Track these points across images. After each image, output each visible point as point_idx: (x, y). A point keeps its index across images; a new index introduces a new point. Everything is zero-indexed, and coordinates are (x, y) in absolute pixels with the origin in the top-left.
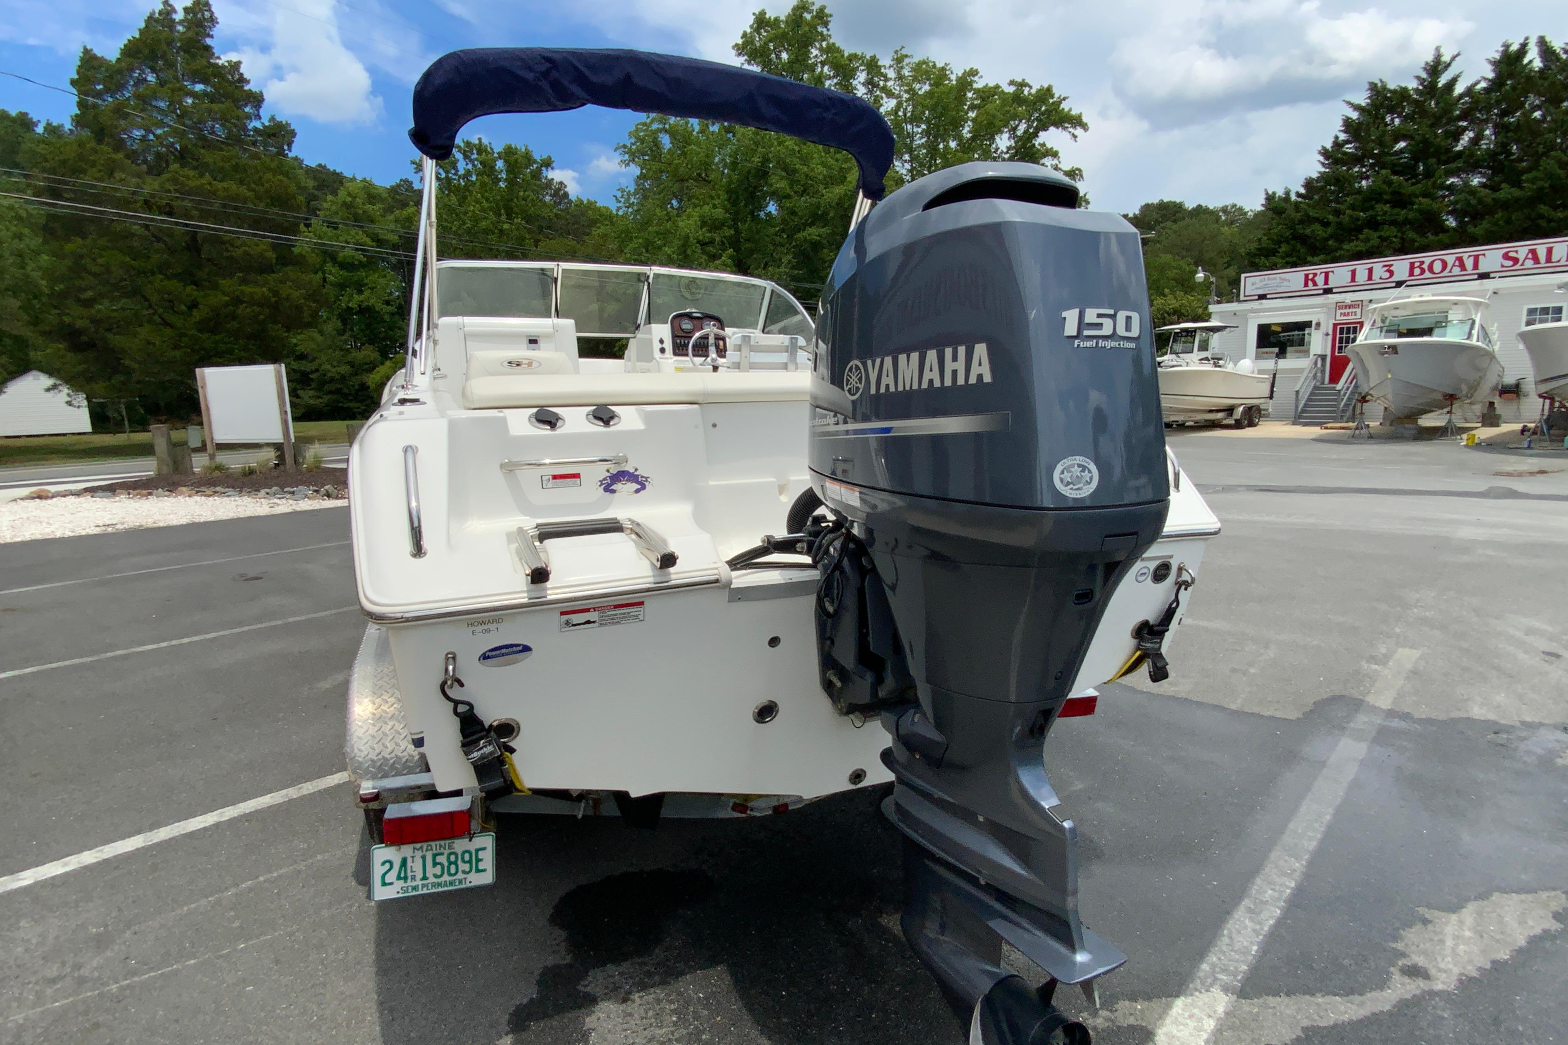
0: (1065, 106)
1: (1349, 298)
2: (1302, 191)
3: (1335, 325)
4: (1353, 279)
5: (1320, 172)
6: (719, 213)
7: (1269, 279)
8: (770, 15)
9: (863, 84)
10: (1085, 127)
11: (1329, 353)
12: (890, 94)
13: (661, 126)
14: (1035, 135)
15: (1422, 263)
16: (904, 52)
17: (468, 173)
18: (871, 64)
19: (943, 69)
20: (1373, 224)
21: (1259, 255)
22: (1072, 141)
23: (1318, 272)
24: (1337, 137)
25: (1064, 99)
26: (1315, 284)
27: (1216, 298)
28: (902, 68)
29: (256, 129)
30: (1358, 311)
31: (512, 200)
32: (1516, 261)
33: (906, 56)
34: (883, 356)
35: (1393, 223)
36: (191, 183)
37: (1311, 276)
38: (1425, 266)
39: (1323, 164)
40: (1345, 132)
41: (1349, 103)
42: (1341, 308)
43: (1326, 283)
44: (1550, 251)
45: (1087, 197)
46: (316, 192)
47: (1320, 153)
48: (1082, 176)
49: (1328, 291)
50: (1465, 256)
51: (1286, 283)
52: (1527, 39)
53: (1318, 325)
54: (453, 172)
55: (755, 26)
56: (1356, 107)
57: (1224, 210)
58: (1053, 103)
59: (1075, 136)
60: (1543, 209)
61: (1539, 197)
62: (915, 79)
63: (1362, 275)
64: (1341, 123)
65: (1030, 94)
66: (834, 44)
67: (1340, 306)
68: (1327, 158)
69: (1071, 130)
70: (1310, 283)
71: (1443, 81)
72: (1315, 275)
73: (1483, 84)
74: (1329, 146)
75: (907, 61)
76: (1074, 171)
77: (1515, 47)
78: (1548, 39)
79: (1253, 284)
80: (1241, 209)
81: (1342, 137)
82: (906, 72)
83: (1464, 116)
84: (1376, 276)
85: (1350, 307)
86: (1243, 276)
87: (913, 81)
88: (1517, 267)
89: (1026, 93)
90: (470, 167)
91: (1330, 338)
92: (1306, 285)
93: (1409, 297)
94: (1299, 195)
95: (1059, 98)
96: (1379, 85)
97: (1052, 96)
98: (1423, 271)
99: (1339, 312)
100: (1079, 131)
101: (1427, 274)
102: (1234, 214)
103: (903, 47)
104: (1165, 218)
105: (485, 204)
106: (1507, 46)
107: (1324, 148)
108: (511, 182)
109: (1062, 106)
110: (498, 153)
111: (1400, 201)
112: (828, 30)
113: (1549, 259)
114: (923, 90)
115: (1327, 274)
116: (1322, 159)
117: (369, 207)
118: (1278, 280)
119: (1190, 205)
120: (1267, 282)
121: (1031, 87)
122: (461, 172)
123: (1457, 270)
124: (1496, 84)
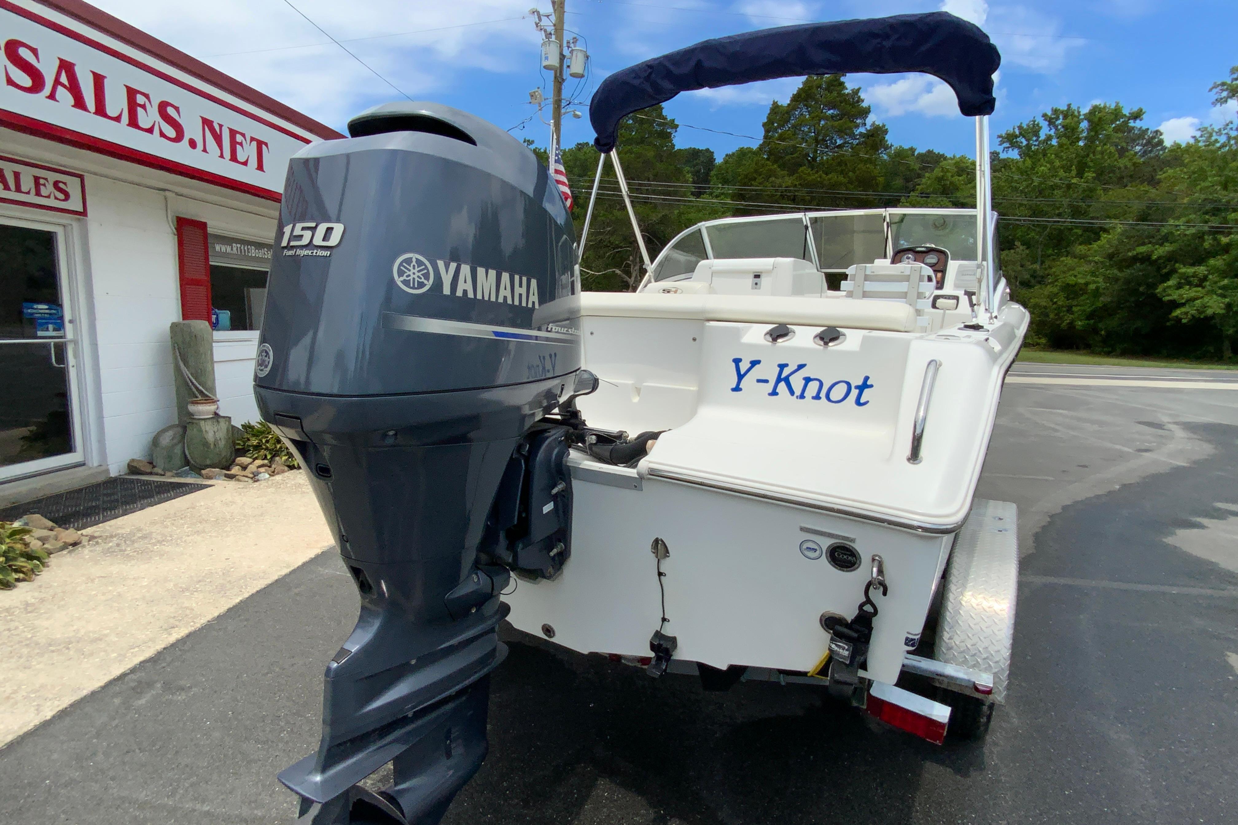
17: (1049, 138)
29: (861, 134)
31: (1088, 155)
36: (810, 178)
46: (920, 172)
54: (1034, 139)
90: (1052, 132)
105: (1057, 163)
108: (1091, 140)
110: (1084, 115)
117: (956, 178)
122: (1042, 137)
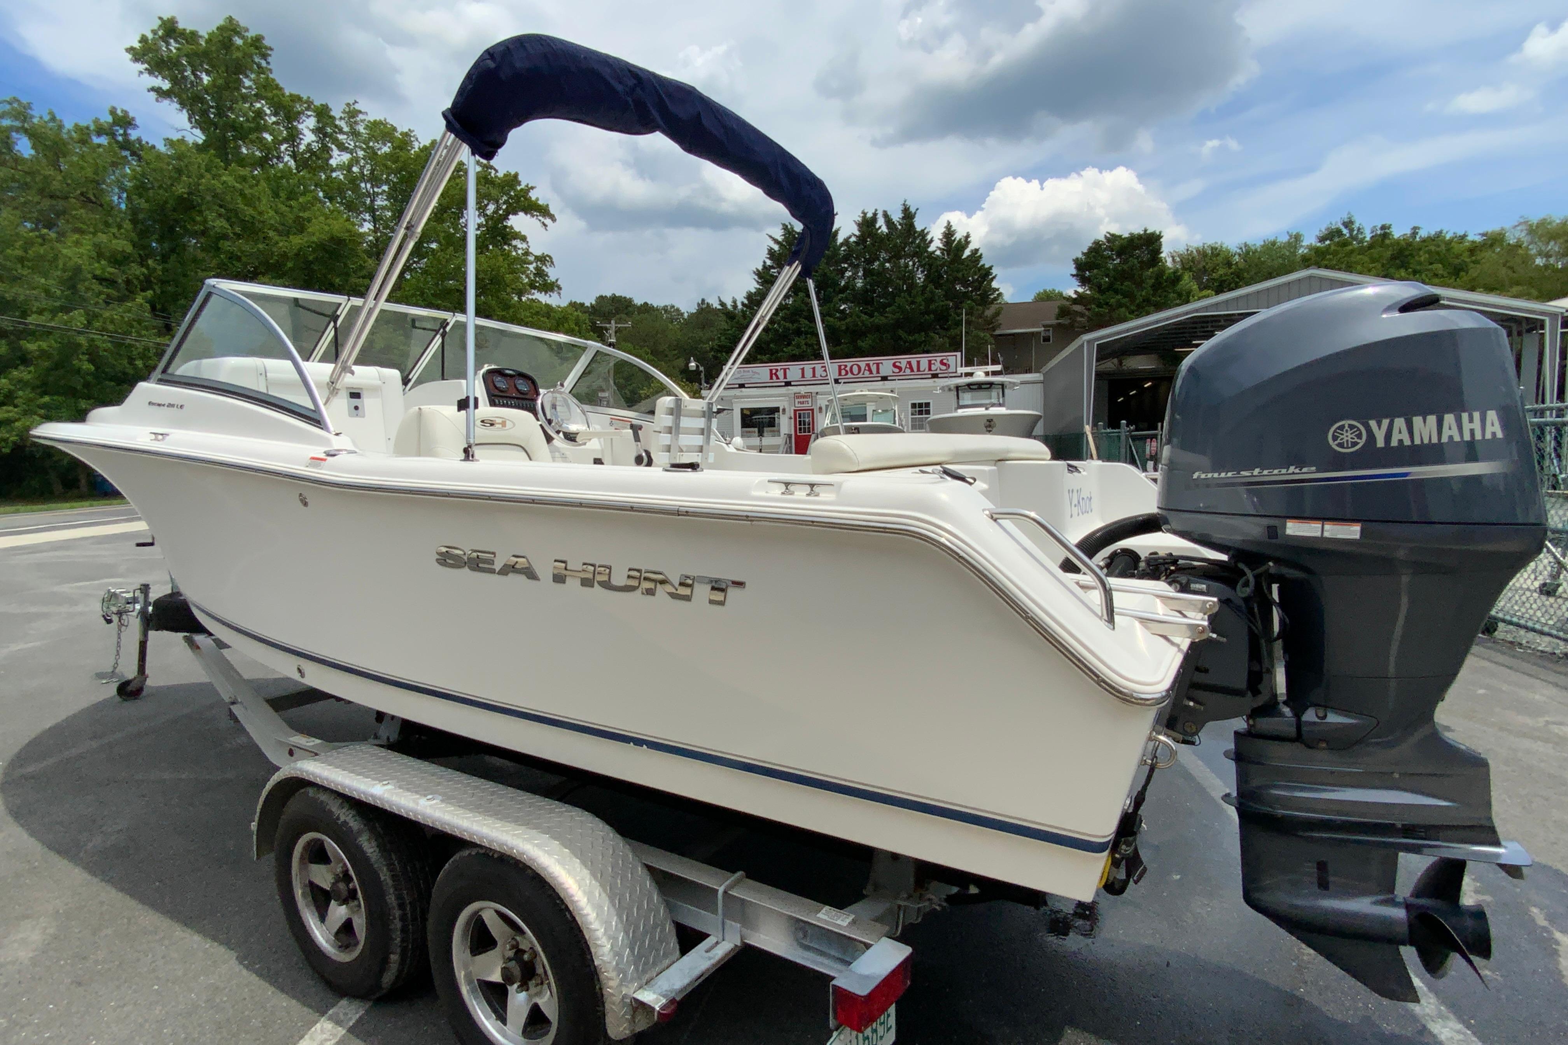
0: (533, 195)
1: (803, 390)
2: (746, 302)
3: (795, 411)
4: (803, 376)
5: (754, 287)
6: (123, 245)
7: (744, 372)
8: (183, 24)
9: (313, 131)
10: (553, 218)
11: (793, 433)
12: (342, 147)
13: (17, 124)
14: (506, 217)
15: (846, 366)
16: (357, 107)
18: (321, 112)
19: (406, 135)
21: (721, 352)
22: (543, 229)
23: (779, 368)
24: (765, 262)
25: (532, 188)
26: (778, 378)
28: (356, 123)
30: (810, 400)
32: (900, 368)
33: (360, 112)
34: (1392, 417)
37: (774, 371)
38: (848, 369)
39: (758, 282)
40: (770, 259)
41: (771, 237)
42: (798, 397)
43: (785, 377)
44: (918, 362)
45: (559, 283)
47: (754, 272)
48: (552, 262)
49: (788, 384)
50: (871, 363)
51: (757, 376)
52: (876, 210)
53: (784, 410)
55: (160, 33)
56: (776, 241)
57: (665, 308)
58: (522, 190)
59: (545, 225)
60: (901, 333)
61: (898, 325)
62: (372, 137)
63: (809, 374)
64: (766, 252)
65: (496, 177)
66: (273, 80)
67: (797, 396)
68: (759, 276)
69: (540, 218)
70: (774, 377)
72: (777, 370)
73: (853, 239)
74: (760, 268)
75: (361, 117)
76: (545, 257)
77: (869, 215)
78: (889, 213)
80: (678, 310)
81: (769, 263)
82: (361, 128)
83: (846, 259)
84: (818, 374)
85: (804, 397)
87: (370, 139)
88: (901, 373)
89: (493, 175)
91: (793, 421)
92: (771, 378)
93: (854, 391)
94: (743, 304)
95: (527, 186)
97: (519, 183)
98: (847, 373)
99: (797, 401)
100: (548, 221)
101: (850, 375)
102: (672, 313)
103: (356, 102)
104: (618, 311)
106: (865, 214)
107: (758, 270)
109: (530, 194)
112: (268, 63)
113: (919, 370)
114: (383, 151)
115: (785, 370)
116: (756, 277)
118: (751, 373)
119: (638, 301)
120: (742, 374)
121: (496, 171)
123: (867, 373)
124: (861, 239)
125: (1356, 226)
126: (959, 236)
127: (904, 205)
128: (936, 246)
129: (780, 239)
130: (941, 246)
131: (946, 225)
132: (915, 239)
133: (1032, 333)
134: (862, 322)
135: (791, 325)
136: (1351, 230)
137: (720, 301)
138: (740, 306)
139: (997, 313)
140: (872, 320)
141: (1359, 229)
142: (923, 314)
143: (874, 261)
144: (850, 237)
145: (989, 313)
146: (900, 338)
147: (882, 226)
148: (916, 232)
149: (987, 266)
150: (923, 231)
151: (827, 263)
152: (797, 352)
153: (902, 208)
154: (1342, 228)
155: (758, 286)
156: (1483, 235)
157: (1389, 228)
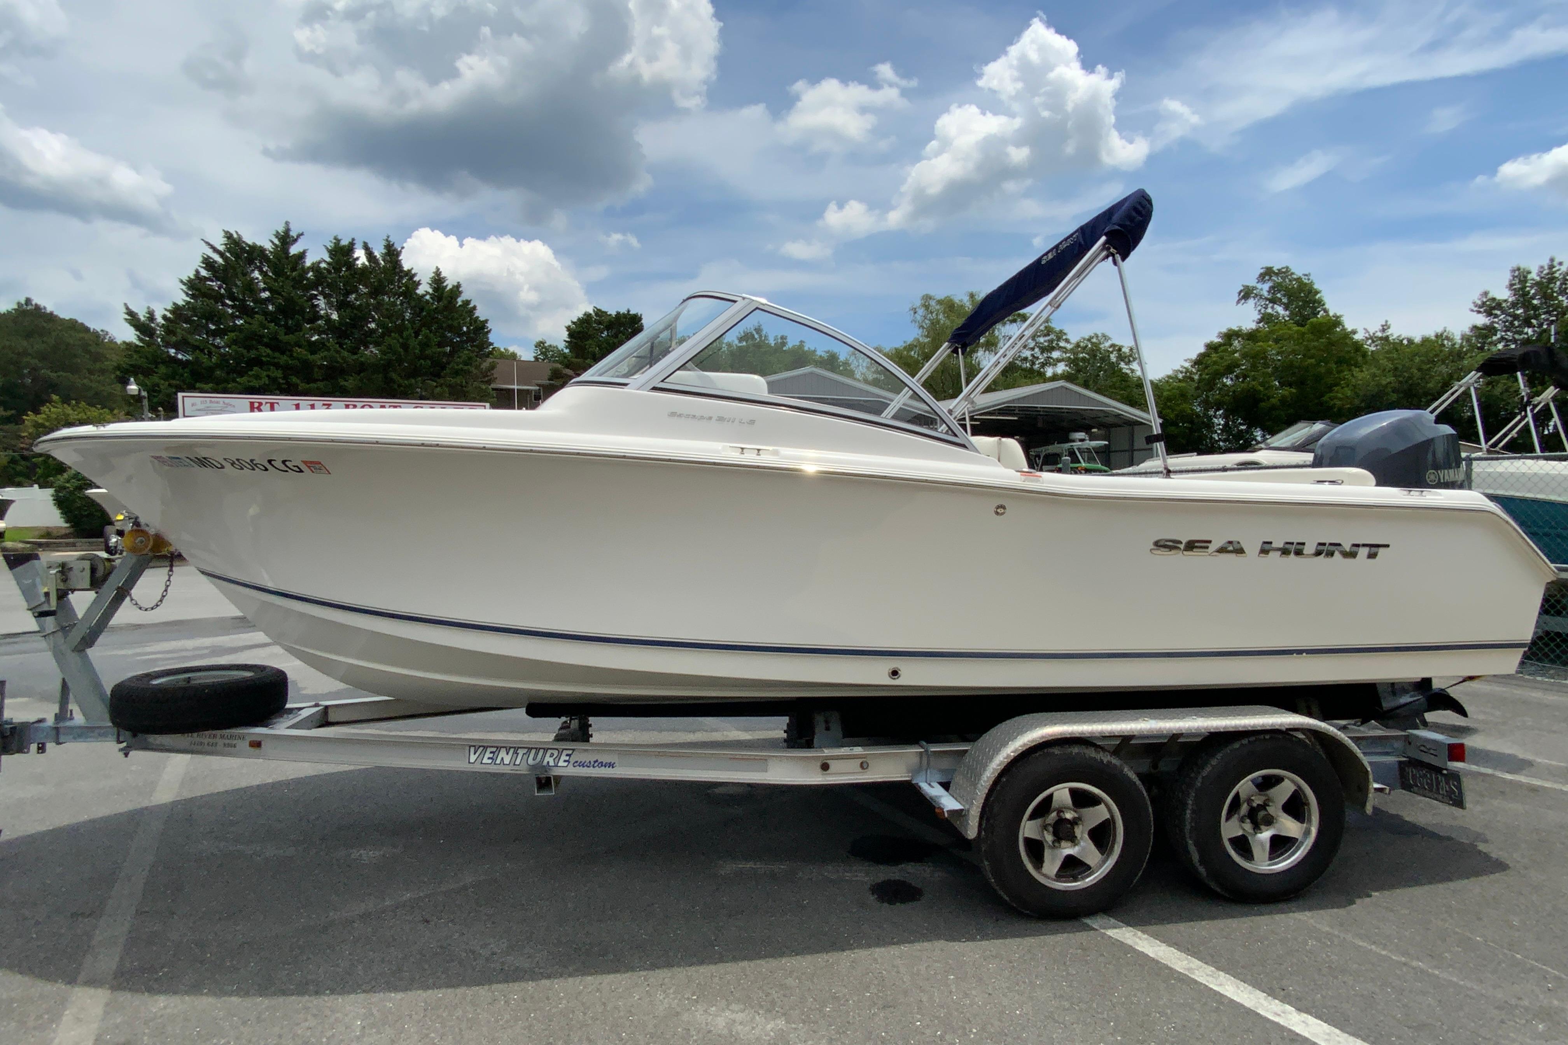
2: (168, 315)
5: (185, 301)
7: (211, 402)
20: (257, 362)
23: (264, 401)
27: (150, 415)
35: (277, 366)
39: (187, 294)
40: (206, 269)
41: (208, 244)
47: (182, 282)
52: (353, 240)
56: (215, 250)
60: (393, 375)
61: (389, 366)
64: (200, 259)
68: (190, 288)
71: (294, 250)
73: (324, 265)
74: (191, 278)
77: (344, 242)
78: (370, 246)
79: (193, 405)
81: (204, 273)
83: (315, 285)
86: (180, 395)
96: (235, 236)
106: (338, 241)
107: (187, 280)
111: (276, 345)
116: (184, 287)
118: (221, 404)
120: (208, 404)
124: (334, 267)
125: (764, 333)
126: (450, 284)
127: (387, 240)
128: (424, 288)
129: (221, 248)
130: (431, 291)
131: (435, 270)
132: (401, 278)
133: (528, 390)
134: (343, 358)
135: (245, 352)
136: (761, 336)
137: (127, 308)
138: (160, 320)
139: (493, 367)
140: (355, 357)
141: (765, 336)
142: (419, 358)
143: (352, 293)
144: (320, 262)
145: (485, 365)
146: (392, 380)
147: (361, 257)
148: (402, 271)
149: (482, 319)
150: (410, 271)
151: (294, 287)
152: (255, 383)
153: (384, 243)
154: (754, 333)
155: (188, 299)
156: (828, 352)
157: (786, 339)
